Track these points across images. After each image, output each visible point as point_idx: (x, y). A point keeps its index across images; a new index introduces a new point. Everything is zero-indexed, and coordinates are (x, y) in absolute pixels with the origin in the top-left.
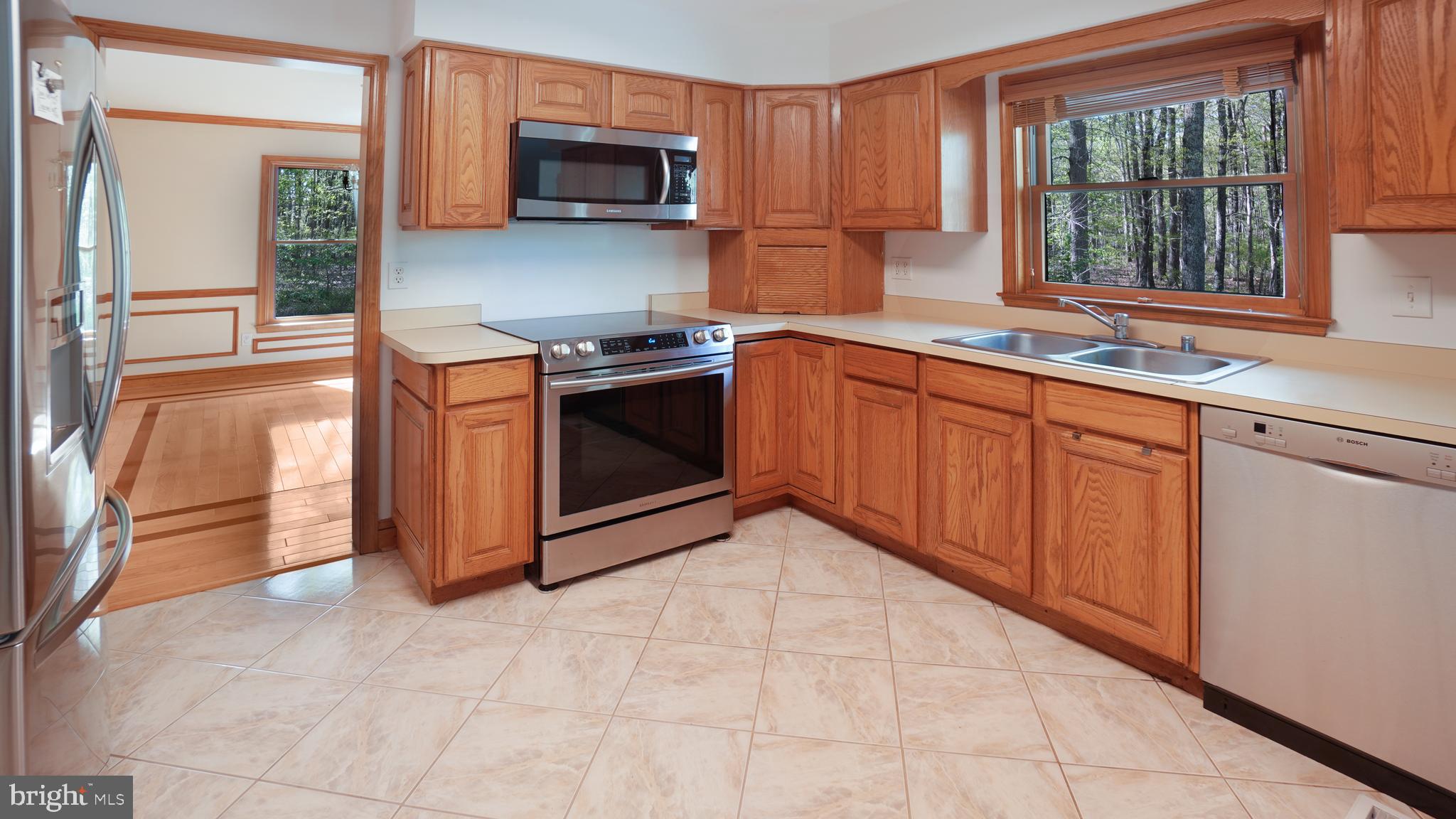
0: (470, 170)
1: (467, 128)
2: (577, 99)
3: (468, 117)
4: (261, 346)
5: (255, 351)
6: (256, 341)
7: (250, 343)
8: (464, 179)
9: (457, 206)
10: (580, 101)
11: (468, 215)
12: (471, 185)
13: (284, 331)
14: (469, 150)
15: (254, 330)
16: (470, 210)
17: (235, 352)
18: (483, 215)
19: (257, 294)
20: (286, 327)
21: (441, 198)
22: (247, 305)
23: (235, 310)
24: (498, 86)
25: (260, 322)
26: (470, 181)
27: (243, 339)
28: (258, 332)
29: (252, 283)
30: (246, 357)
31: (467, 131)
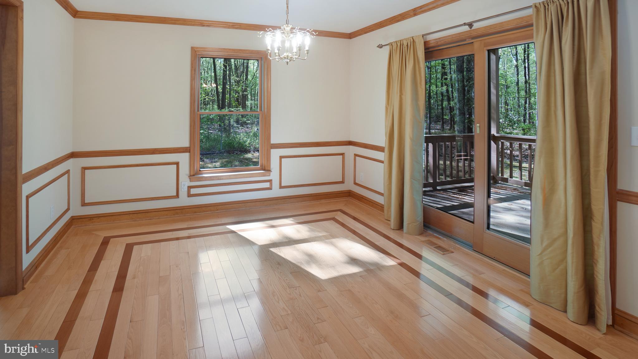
4: (193, 191)
5: (189, 195)
6: (190, 188)
7: (186, 189)
13: (205, 180)
15: (188, 180)
17: (177, 196)
19: (190, 152)
20: (207, 177)
22: (184, 159)
23: (177, 164)
25: (192, 174)
27: (182, 187)
28: (190, 181)
29: (186, 144)
30: (184, 201)
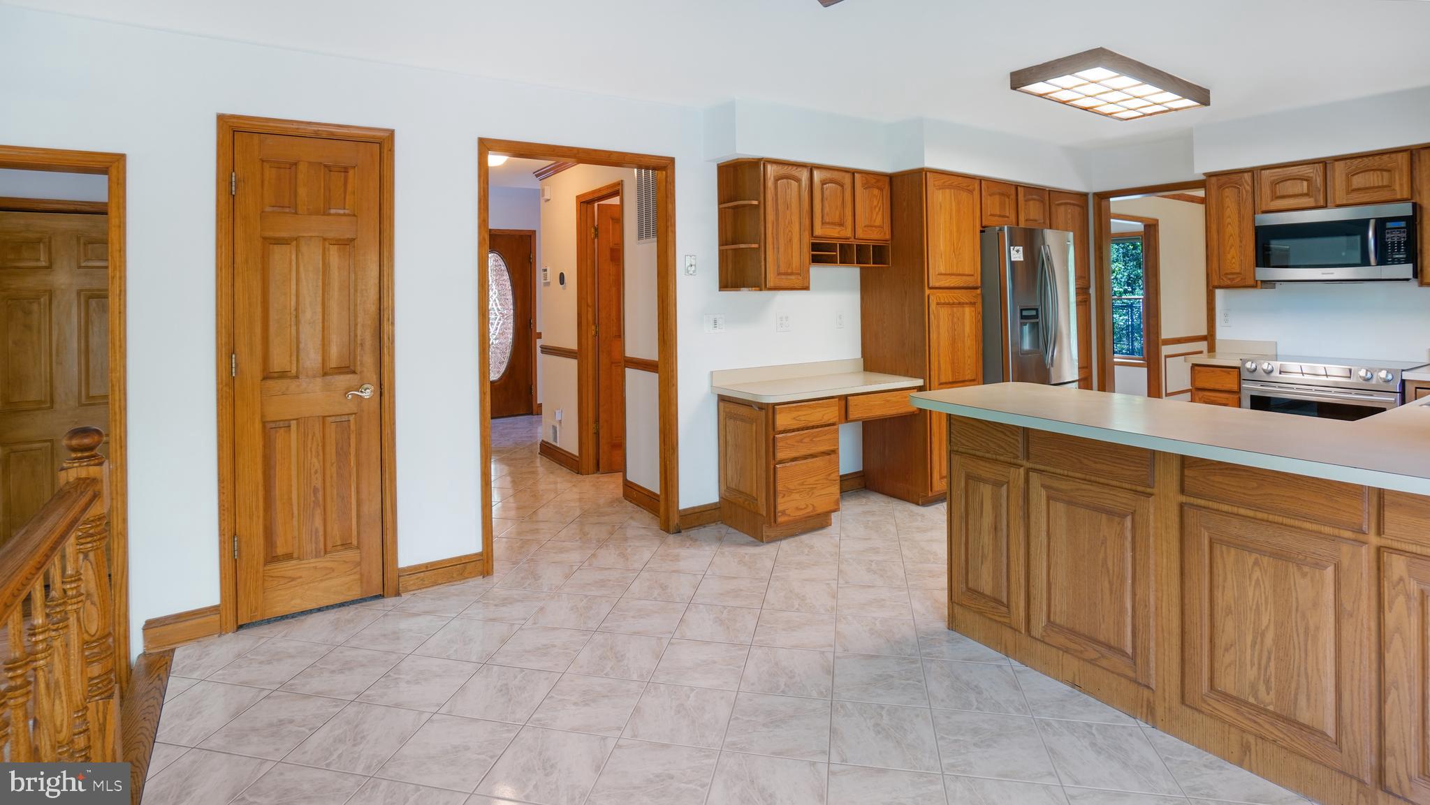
0: (1233, 251)
1: (1230, 224)
2: (1303, 189)
3: (1229, 217)
8: (1229, 256)
9: (1227, 274)
10: (1305, 191)
11: (1233, 279)
12: (1234, 260)
14: (1231, 238)
16: (1235, 276)
18: (1241, 279)
21: (1217, 269)
24: (1247, 192)
26: (1233, 258)
31: (1229, 226)
